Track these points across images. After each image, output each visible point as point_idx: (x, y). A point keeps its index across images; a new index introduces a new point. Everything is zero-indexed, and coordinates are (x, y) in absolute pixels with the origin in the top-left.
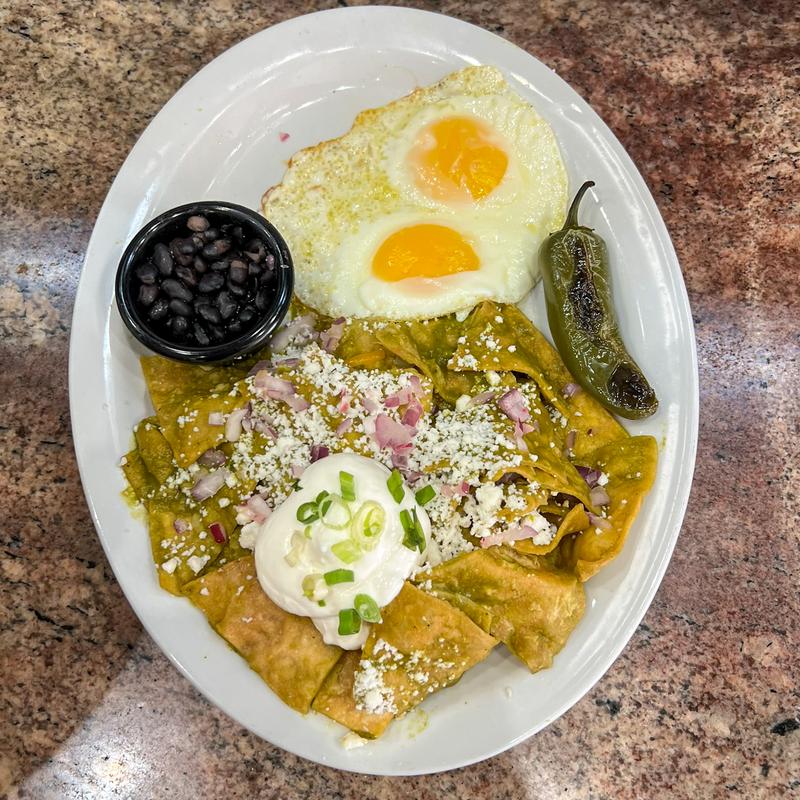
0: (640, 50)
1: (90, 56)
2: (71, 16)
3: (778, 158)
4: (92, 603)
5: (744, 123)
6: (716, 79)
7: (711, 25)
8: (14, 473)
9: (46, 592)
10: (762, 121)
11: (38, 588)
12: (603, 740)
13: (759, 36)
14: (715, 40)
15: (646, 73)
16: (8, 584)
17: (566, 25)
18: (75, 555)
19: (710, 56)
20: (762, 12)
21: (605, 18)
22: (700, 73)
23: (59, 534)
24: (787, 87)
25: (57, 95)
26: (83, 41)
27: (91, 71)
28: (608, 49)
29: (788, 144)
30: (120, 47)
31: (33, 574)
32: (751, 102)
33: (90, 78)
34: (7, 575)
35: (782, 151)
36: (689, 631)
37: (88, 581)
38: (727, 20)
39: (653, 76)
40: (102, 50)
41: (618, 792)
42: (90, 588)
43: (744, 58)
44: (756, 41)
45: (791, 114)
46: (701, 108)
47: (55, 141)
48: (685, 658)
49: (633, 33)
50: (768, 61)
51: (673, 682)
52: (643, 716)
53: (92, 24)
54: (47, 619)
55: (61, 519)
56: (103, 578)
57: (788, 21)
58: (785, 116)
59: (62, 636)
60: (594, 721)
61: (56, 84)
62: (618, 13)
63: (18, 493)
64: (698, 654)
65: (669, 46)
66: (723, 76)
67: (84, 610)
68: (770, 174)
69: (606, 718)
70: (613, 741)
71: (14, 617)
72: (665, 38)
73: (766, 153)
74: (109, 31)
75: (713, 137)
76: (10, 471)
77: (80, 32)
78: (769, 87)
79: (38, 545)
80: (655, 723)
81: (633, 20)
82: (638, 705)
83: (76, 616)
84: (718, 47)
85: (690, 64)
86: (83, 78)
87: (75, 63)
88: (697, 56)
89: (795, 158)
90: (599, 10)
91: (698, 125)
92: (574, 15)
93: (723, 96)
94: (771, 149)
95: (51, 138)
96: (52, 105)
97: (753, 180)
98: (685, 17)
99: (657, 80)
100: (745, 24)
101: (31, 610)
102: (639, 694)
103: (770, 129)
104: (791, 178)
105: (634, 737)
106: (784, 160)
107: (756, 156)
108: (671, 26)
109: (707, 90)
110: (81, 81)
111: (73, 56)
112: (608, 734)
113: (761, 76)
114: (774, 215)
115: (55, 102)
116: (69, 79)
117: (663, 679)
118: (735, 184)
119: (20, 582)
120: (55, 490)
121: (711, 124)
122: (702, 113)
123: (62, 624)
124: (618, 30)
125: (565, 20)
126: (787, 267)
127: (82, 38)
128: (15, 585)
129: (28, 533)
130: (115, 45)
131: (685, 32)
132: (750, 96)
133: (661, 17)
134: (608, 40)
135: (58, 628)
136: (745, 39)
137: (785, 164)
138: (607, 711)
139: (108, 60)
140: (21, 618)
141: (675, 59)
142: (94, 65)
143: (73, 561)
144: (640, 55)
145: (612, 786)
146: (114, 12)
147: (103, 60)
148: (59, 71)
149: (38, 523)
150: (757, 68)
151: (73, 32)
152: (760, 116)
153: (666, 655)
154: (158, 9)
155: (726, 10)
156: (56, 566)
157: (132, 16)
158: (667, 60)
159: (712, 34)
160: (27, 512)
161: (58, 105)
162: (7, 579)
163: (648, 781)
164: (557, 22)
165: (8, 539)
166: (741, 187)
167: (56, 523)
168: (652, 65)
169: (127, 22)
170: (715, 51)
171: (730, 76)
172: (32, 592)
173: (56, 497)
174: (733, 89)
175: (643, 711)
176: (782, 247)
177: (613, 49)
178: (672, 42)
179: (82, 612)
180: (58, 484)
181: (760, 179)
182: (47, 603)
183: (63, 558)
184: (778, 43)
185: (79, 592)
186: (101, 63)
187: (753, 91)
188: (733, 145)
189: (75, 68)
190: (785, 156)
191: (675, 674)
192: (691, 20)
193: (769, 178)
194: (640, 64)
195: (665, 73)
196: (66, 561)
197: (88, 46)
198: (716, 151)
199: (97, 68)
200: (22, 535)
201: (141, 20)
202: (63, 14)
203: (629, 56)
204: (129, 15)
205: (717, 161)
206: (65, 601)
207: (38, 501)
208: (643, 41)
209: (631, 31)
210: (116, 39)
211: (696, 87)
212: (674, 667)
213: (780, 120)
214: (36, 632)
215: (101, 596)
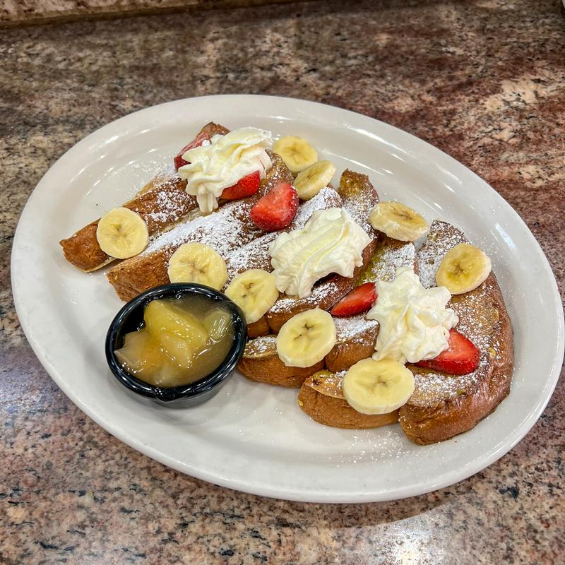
0: (378, 100)
1: (30, 167)
2: (13, 149)
3: (480, 136)
4: (87, 523)
5: (453, 123)
6: (428, 105)
7: (414, 81)
8: (9, 440)
9: (47, 525)
10: (463, 120)
11: (39, 523)
12: (516, 519)
13: (443, 81)
14: (420, 87)
15: (385, 110)
16: (14, 526)
17: (330, 96)
18: (67, 489)
19: (419, 95)
20: (440, 70)
21: (351, 89)
22: (417, 104)
23: (52, 476)
24: (470, 101)
25: (10, 193)
26: (23, 160)
27: (31, 175)
28: (359, 103)
29: (483, 128)
30: (49, 159)
31: (34, 513)
32: (453, 112)
33: (31, 179)
34: (12, 520)
35: (481, 132)
36: (545, 422)
37: (81, 507)
38: (423, 77)
39: (391, 111)
40: (37, 163)
41: (543, 556)
42: (84, 511)
43: (439, 92)
44: (443, 84)
45: (478, 114)
46: (424, 121)
47: (11, 219)
48: (550, 442)
49: (370, 93)
50: (454, 91)
51: (548, 461)
52: (538, 492)
53: (28, 151)
54: (51, 547)
55: (52, 464)
56: (93, 501)
57: (456, 71)
58: (475, 115)
59: (65, 557)
60: (503, 506)
61: (8, 187)
62: (358, 85)
63: (13, 454)
64: (557, 437)
65: (393, 95)
66: (431, 103)
67: (82, 531)
68: (479, 145)
69: (511, 501)
70: (523, 518)
71: (22, 553)
72: (390, 91)
73: (472, 135)
74: (40, 152)
75: (438, 133)
76: (5, 439)
77: (20, 156)
78: (460, 103)
79: (36, 489)
80: (548, 495)
81: (368, 87)
82: (530, 485)
83: (76, 537)
84: (422, 90)
85: (409, 101)
86: (26, 180)
87: (20, 173)
88: (412, 97)
89: (490, 134)
90: (346, 86)
91: (427, 129)
92: (332, 91)
93: (435, 113)
94: (474, 133)
95: (9, 217)
96: (7, 199)
97: (471, 149)
98: (397, 80)
99: (394, 113)
100: (433, 77)
101: (36, 543)
102: (528, 477)
103: (469, 123)
104: (492, 144)
105: (538, 510)
106: (484, 136)
107: (467, 138)
108: (391, 86)
109: (425, 112)
110: (25, 182)
111: (17, 170)
112: (518, 513)
113: (453, 99)
114: (491, 164)
115: (8, 197)
116: (17, 182)
117: (540, 461)
118: (462, 154)
119: (24, 522)
120: (43, 444)
121: (434, 127)
122: (426, 123)
123: (64, 547)
124: (361, 93)
125: (328, 94)
126: (511, 189)
127: (23, 159)
128: (19, 527)
129: (25, 482)
130: (45, 158)
131: (401, 87)
132: (450, 109)
133: (383, 82)
134: (357, 99)
135: (61, 551)
136: (436, 84)
137: (486, 138)
138: (510, 496)
139: (42, 167)
140: (28, 551)
141: (400, 100)
142: (33, 171)
143: (67, 494)
144: (378, 102)
145: (536, 553)
146: (42, 142)
147: (38, 168)
148: (9, 179)
149: (34, 472)
150: (449, 96)
151: (16, 157)
152: (461, 118)
153: (536, 444)
154: (71, 134)
155: (420, 73)
156: (53, 502)
157: (55, 142)
158: (395, 102)
159: (417, 85)
160: (23, 466)
161: (11, 198)
162: (13, 523)
163: (561, 541)
164: (324, 96)
165: (10, 492)
166: (465, 155)
167: (48, 469)
168: (387, 106)
169: (51, 145)
170: (421, 92)
171: (435, 102)
172: (35, 528)
173: (45, 450)
174: (439, 108)
175: (536, 488)
176: (503, 180)
177: (362, 102)
178: (395, 93)
179: (80, 533)
180: (46, 439)
181: (475, 148)
182: (50, 533)
183: (57, 494)
184: (455, 82)
185: (75, 517)
186: (37, 170)
187: (451, 107)
188: (451, 135)
189: (19, 176)
190: (484, 134)
191: (547, 456)
192: (401, 81)
193: (480, 147)
194: (380, 107)
195: (396, 108)
196: (61, 496)
197: (27, 162)
198: (443, 140)
199: (35, 173)
200: (21, 485)
201: (61, 142)
202: (7, 149)
203: (372, 104)
204: (52, 141)
205: (445, 145)
206: (65, 527)
207: (31, 456)
208: (378, 95)
209: (369, 92)
210: (45, 156)
211: (418, 111)
212: (545, 450)
213: (473, 118)
214: (43, 559)
215: (94, 516)
